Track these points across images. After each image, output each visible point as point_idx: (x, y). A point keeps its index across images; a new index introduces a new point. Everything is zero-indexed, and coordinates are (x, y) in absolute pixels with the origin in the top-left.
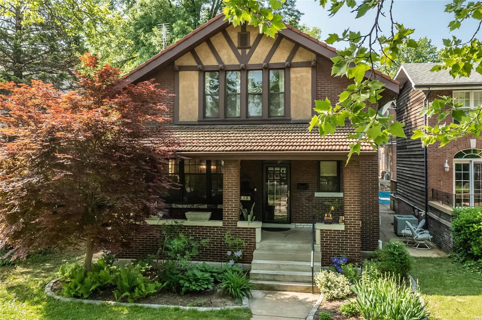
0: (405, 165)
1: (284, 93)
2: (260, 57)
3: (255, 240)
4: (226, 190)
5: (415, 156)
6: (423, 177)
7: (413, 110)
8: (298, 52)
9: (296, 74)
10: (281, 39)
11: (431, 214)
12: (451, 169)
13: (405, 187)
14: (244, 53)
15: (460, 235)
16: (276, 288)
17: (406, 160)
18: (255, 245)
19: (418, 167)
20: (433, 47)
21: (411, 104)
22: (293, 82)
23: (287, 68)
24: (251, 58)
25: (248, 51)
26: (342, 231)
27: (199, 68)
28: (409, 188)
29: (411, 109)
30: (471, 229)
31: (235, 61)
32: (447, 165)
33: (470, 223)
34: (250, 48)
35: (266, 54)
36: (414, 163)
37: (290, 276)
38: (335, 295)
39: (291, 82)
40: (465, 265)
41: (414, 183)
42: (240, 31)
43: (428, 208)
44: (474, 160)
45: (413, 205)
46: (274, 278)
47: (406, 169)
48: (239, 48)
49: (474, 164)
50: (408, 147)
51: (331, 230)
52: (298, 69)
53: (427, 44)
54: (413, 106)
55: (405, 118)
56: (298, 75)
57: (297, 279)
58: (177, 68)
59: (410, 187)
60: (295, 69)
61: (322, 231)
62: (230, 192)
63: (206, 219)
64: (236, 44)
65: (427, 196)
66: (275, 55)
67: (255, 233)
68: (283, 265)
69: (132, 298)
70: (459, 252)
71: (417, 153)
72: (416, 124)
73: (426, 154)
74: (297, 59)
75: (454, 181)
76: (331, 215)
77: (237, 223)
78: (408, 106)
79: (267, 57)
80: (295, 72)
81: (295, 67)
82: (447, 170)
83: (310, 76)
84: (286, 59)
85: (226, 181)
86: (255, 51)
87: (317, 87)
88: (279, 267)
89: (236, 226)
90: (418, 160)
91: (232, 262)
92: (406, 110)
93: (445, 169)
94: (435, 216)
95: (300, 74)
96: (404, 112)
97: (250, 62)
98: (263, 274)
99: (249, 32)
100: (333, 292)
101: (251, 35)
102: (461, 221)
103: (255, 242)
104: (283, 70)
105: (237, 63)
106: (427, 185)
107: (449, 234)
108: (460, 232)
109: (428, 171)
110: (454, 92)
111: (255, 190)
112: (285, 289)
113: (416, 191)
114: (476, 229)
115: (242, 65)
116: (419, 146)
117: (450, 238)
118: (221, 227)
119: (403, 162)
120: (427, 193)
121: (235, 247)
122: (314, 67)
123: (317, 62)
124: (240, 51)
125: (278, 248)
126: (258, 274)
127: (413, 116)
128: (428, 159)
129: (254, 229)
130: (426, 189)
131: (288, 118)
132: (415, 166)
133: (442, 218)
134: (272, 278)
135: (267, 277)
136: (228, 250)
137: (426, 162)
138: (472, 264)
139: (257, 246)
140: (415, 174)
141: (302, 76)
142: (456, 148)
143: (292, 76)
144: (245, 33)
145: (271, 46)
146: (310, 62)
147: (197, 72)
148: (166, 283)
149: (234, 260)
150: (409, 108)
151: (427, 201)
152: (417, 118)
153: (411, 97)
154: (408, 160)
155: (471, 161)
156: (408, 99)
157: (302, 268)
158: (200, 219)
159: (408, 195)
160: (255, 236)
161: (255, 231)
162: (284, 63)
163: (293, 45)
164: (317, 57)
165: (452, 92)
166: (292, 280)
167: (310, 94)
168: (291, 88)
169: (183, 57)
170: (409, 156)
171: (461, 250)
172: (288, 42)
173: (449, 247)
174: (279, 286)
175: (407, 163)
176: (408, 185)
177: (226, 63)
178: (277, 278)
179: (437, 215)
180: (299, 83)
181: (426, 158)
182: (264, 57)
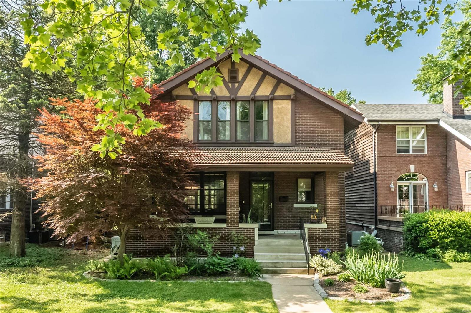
0: (351, 192)
1: (268, 121)
2: (247, 90)
3: (254, 238)
4: (230, 197)
5: (363, 182)
6: (373, 197)
7: (359, 143)
8: (279, 87)
9: (277, 105)
10: (265, 76)
11: (380, 226)
12: (395, 189)
13: (352, 211)
14: (233, 86)
15: (412, 234)
16: (278, 272)
17: (353, 187)
18: (254, 242)
19: (366, 190)
20: (353, 99)
21: (359, 138)
22: (275, 112)
23: (270, 100)
24: (240, 91)
25: (237, 85)
26: (325, 229)
27: (195, 98)
28: (356, 211)
29: (358, 142)
30: (421, 227)
31: (226, 93)
32: (392, 186)
33: (419, 223)
34: (238, 82)
35: (253, 88)
36: (361, 188)
37: (288, 263)
38: (330, 271)
39: (274, 112)
40: (416, 256)
41: (361, 205)
42: (230, 68)
43: (377, 222)
44: (413, 182)
45: (361, 224)
46: (275, 264)
47: (353, 194)
48: (229, 82)
49: (413, 186)
50: (354, 175)
51: (316, 228)
52: (280, 101)
53: (347, 96)
54: (360, 140)
55: (351, 152)
56: (280, 107)
57: (293, 265)
58: (175, 97)
59: (357, 209)
60: (277, 101)
61: (309, 229)
62: (232, 199)
63: (212, 222)
64: (227, 79)
65: (376, 212)
66: (260, 89)
67: (254, 232)
68: (280, 255)
69: (171, 277)
70: (408, 250)
71: (365, 178)
72: (364, 154)
73: (376, 177)
74: (278, 93)
75: (398, 199)
76: (316, 217)
77: (238, 225)
78: (355, 140)
79: (254, 90)
80: (277, 104)
81: (277, 100)
82: (393, 190)
83: (289, 107)
84: (270, 92)
85: (229, 189)
86: (244, 85)
87: (295, 116)
88: (277, 258)
89: (238, 227)
90: (366, 184)
91: (236, 256)
92: (352, 145)
93: (391, 189)
94: (385, 227)
95: (282, 106)
96: (350, 147)
97: (239, 94)
98: (266, 262)
99: (238, 69)
100: (328, 269)
101: (240, 71)
102: (412, 222)
103: (254, 240)
104: (267, 102)
105: (228, 94)
106: (376, 203)
107: (400, 237)
108: (412, 231)
109: (377, 191)
110: (397, 126)
111: (244, 202)
112: (286, 272)
113: (364, 211)
114: (425, 227)
115: (233, 96)
116: (368, 172)
117: (400, 241)
118: (225, 228)
119: (349, 190)
120: (376, 209)
121: (238, 244)
122: (293, 100)
123: (295, 96)
124: (230, 85)
125: (273, 244)
126: (262, 262)
127: (361, 148)
128: (376, 182)
129: (253, 229)
130: (376, 207)
131: (272, 142)
132: (363, 190)
133: (392, 227)
134: (273, 265)
135: (270, 265)
136: (234, 246)
137: (376, 184)
138: (421, 255)
139: (256, 243)
140: (363, 196)
141: (283, 107)
142: (399, 172)
143: (275, 106)
144: (235, 70)
145: (257, 82)
146: (290, 96)
147: (192, 101)
148: (193, 267)
149: (238, 254)
150: (355, 143)
151: (376, 216)
152: (365, 149)
153: (358, 133)
154: (355, 186)
155: (411, 183)
156: (355, 135)
157: (296, 257)
158: (208, 222)
159: (355, 216)
160: (254, 234)
161: (254, 230)
162: (268, 96)
163: (276, 81)
164: (295, 92)
165: (395, 127)
166: (290, 266)
167: (290, 122)
168: (274, 117)
169: (179, 88)
170: (356, 183)
171: (410, 249)
172: (271, 78)
173: (400, 248)
174: (281, 270)
175: (353, 189)
176: (355, 208)
177: (218, 94)
178: (277, 265)
179: (387, 226)
180: (281, 113)
181: (376, 180)
182: (251, 90)
